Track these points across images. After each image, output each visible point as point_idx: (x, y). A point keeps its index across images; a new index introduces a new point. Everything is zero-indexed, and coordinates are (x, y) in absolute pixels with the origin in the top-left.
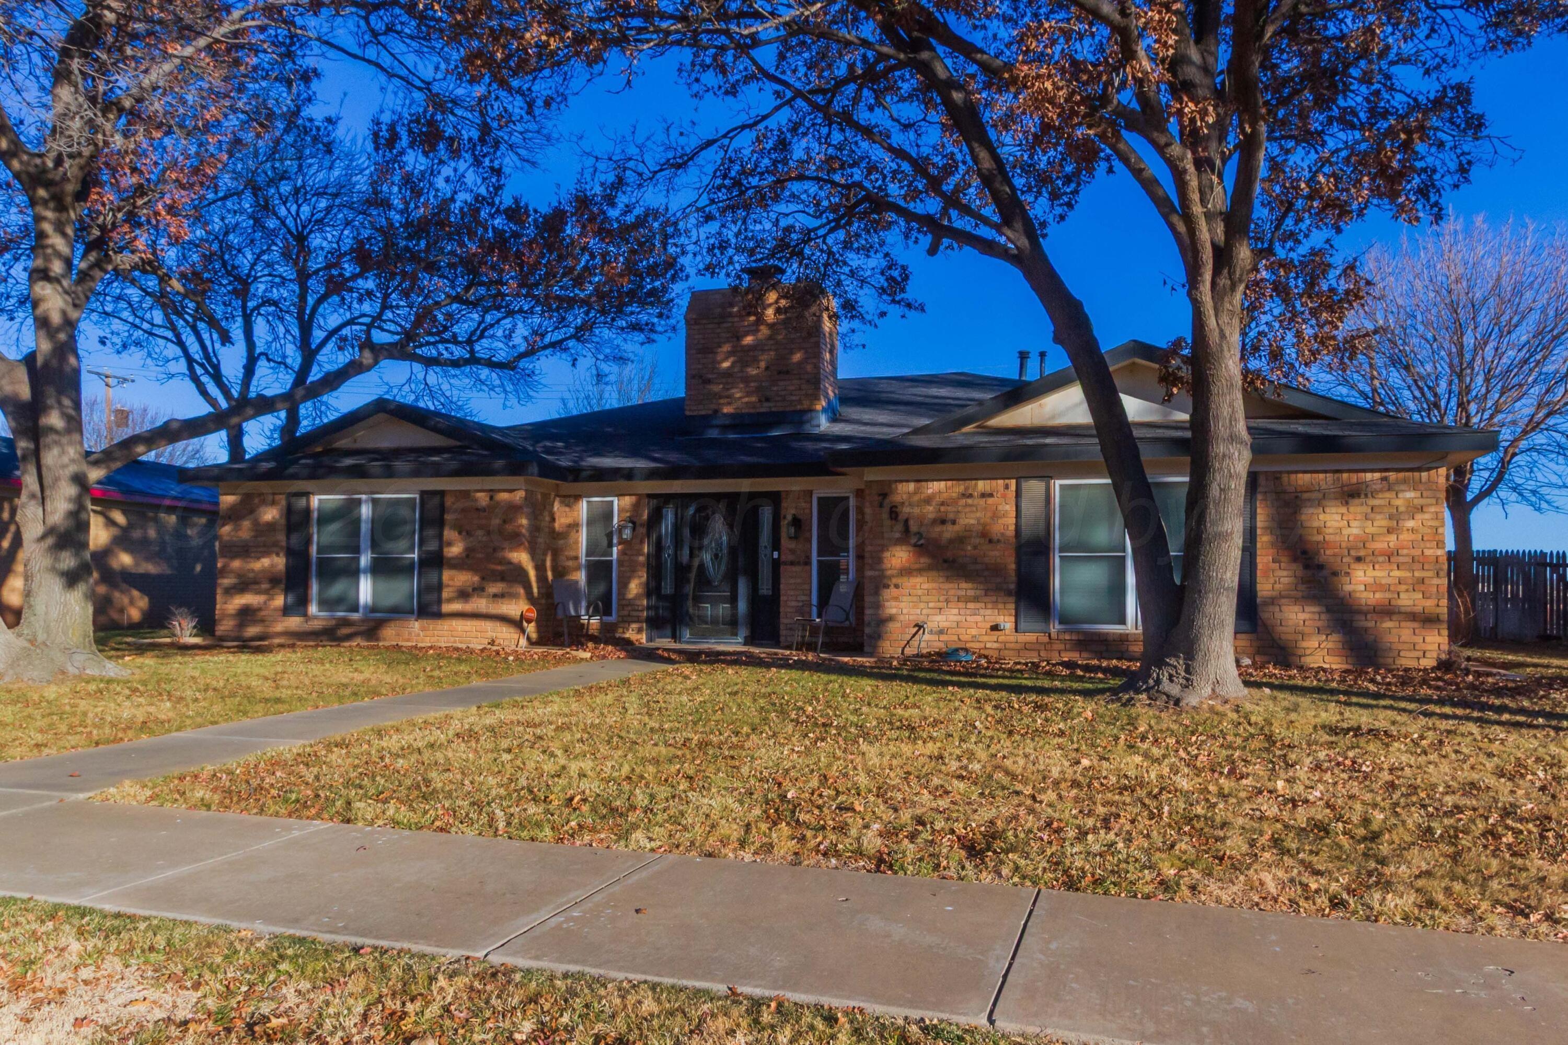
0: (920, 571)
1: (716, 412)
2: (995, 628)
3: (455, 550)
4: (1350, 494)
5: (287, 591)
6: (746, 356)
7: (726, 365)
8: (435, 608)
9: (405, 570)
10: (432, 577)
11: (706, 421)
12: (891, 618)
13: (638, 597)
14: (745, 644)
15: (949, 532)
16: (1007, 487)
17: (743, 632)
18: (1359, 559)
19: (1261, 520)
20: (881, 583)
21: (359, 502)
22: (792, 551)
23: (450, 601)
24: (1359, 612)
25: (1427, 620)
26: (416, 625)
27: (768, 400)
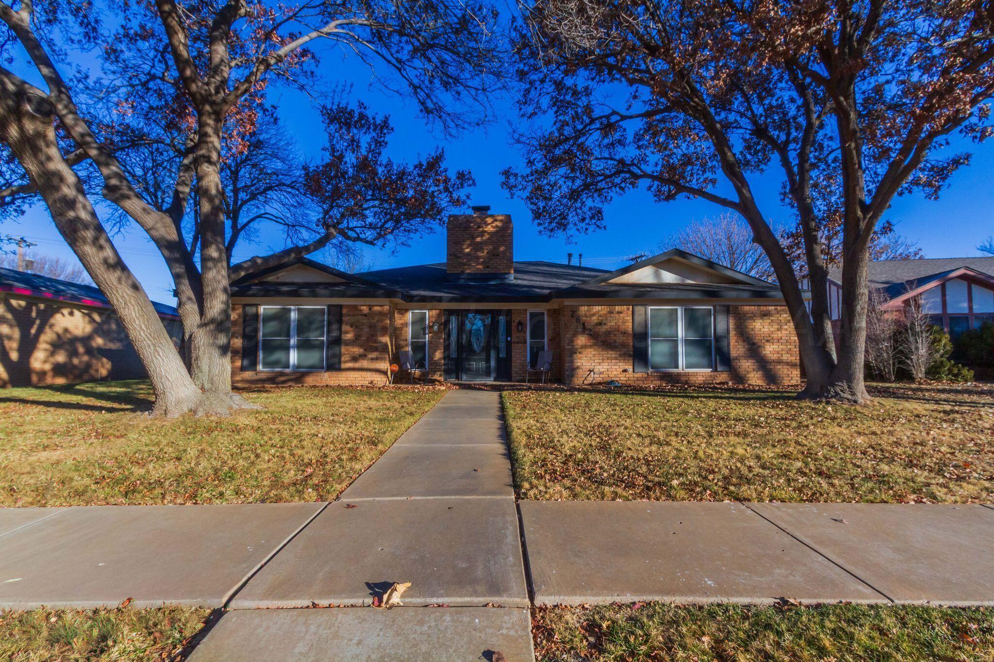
0: (590, 347)
1: (462, 272)
2: (625, 371)
3: (349, 336)
4: (765, 315)
5: (243, 358)
6: (478, 247)
7: (467, 250)
8: (337, 366)
9: (319, 346)
10: (336, 350)
11: (457, 276)
12: (578, 368)
13: (440, 359)
14: (495, 380)
15: (603, 329)
16: (628, 309)
17: (493, 375)
18: (768, 341)
19: (731, 326)
20: (573, 352)
21: (289, 310)
22: (518, 337)
23: (346, 362)
24: (768, 362)
25: (792, 365)
26: (326, 375)
27: (488, 267)
